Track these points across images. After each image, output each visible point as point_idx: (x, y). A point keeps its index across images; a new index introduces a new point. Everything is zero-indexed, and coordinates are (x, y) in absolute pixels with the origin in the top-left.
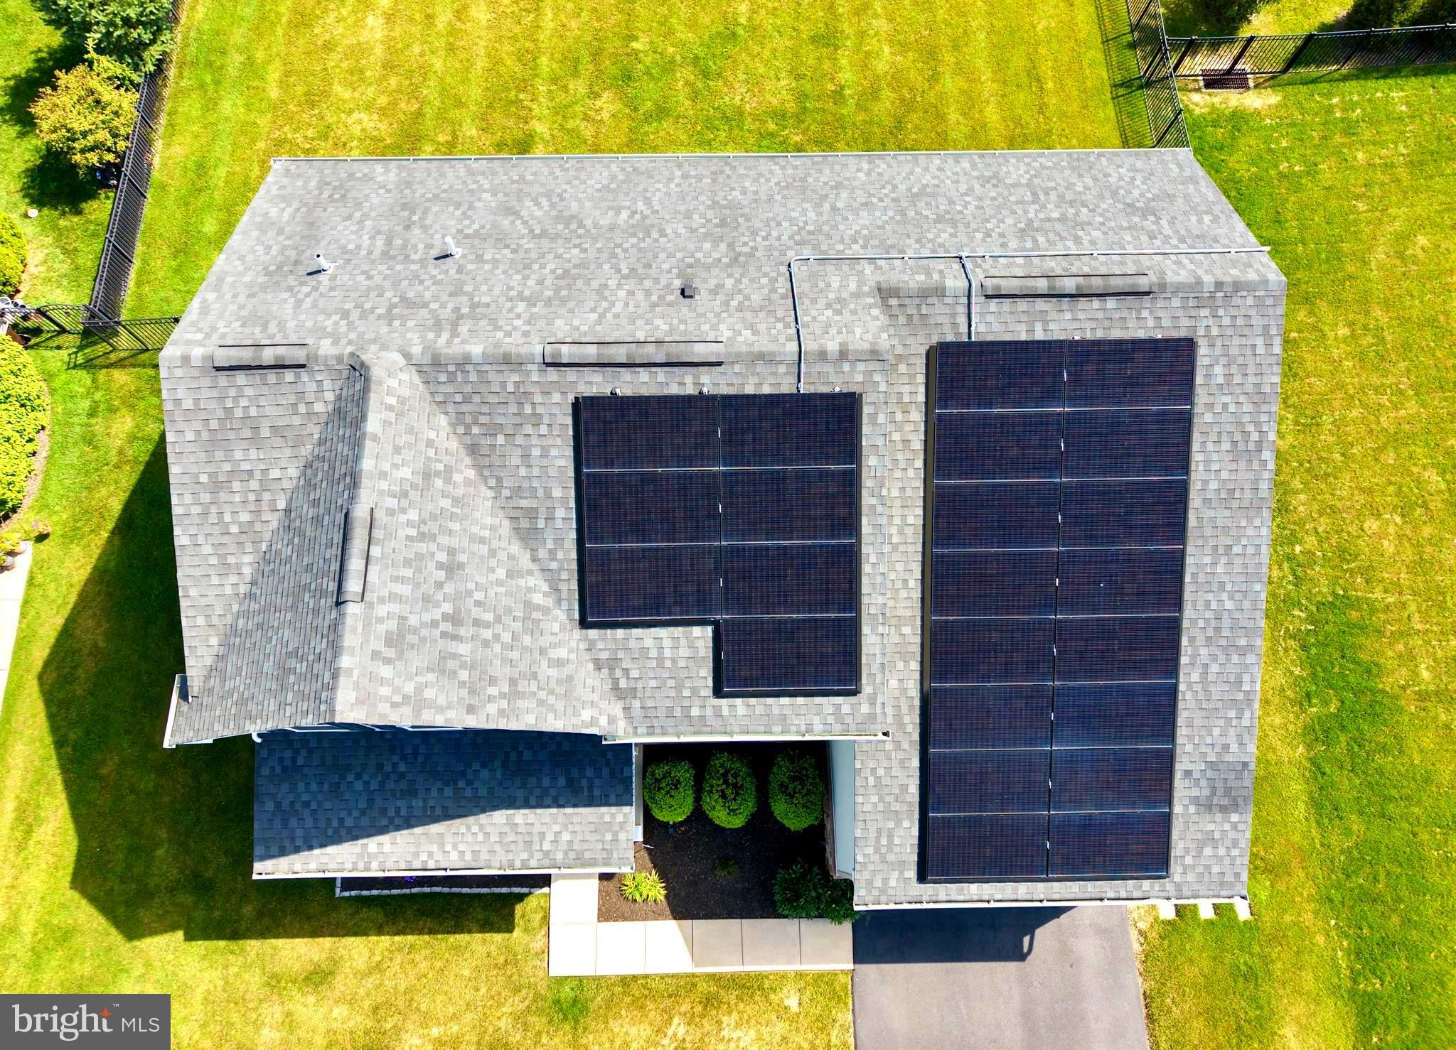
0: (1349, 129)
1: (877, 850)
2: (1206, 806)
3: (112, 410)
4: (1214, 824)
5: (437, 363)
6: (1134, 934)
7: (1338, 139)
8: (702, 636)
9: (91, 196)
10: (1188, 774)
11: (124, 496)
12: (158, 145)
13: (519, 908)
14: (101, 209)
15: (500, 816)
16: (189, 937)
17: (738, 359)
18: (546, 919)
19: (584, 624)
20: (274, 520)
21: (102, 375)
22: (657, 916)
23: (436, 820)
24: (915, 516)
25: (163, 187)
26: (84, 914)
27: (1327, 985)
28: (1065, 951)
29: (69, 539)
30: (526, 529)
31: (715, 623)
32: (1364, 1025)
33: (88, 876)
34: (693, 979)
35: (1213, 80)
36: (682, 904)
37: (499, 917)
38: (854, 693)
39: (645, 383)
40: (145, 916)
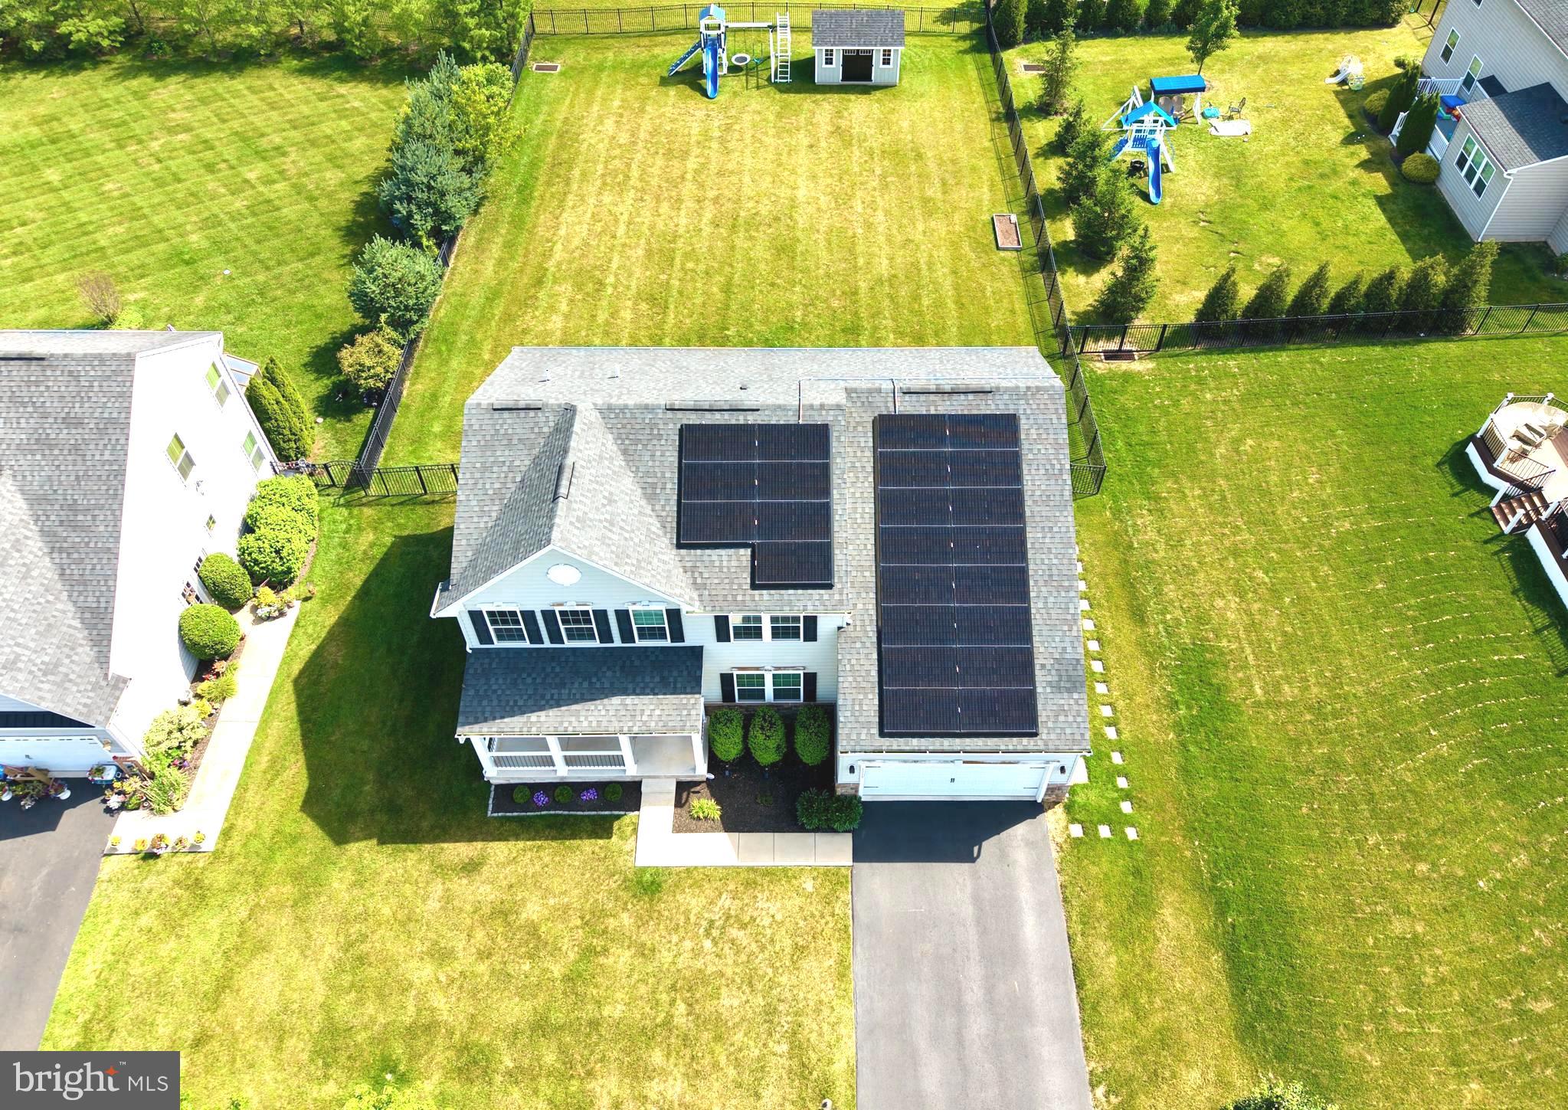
0: (1201, 381)
1: (853, 711)
2: (1058, 688)
3: (360, 529)
4: (1064, 700)
5: (610, 408)
6: (1053, 846)
7: (1193, 387)
8: (745, 554)
9: (358, 410)
10: (1043, 666)
11: (363, 577)
12: (407, 384)
13: (616, 825)
14: (364, 419)
16: (382, 842)
17: (767, 407)
18: (635, 830)
19: (679, 546)
20: (513, 487)
21: (356, 511)
22: (713, 830)
23: (576, 702)
24: (870, 508)
25: (408, 407)
26: (309, 826)
27: (1193, 882)
28: (1003, 855)
29: (326, 601)
30: (651, 494)
31: (752, 546)
32: (1222, 910)
33: (314, 803)
34: (737, 870)
35: (1110, 356)
36: (733, 823)
37: (602, 829)
38: (830, 586)
39: (718, 419)
40: (352, 828)
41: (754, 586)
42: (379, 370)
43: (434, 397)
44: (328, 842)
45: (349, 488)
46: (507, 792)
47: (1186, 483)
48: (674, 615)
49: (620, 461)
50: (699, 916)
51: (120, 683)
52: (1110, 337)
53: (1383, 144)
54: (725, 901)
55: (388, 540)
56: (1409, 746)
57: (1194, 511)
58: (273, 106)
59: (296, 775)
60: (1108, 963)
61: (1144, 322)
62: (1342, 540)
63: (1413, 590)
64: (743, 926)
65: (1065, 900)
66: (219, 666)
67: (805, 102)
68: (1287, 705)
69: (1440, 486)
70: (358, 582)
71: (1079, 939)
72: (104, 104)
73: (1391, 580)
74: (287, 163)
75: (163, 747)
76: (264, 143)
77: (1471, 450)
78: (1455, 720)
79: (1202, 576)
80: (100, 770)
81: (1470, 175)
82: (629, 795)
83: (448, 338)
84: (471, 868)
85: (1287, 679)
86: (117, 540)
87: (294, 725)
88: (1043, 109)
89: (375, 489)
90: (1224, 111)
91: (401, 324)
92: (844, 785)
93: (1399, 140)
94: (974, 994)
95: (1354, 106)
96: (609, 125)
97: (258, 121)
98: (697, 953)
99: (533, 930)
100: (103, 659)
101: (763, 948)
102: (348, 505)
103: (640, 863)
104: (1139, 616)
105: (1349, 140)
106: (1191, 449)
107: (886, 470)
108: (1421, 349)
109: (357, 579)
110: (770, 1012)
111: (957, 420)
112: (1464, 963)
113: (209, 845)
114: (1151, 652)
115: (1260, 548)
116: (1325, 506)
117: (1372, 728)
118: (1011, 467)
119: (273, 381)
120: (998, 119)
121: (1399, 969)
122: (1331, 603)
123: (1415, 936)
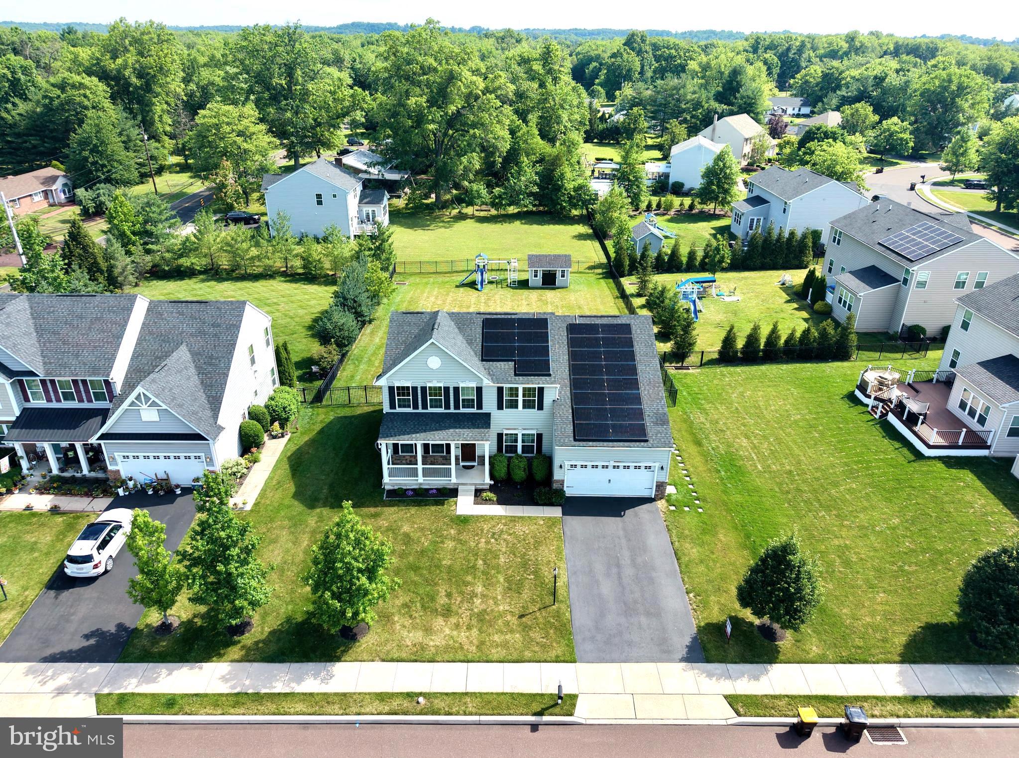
0: (723, 375)
1: (561, 433)
2: (656, 424)
3: (318, 414)
4: (659, 428)
5: (452, 313)
6: (662, 513)
7: (719, 377)
8: (512, 364)
9: (317, 380)
10: (649, 415)
11: (320, 428)
12: (340, 372)
13: (446, 502)
14: (319, 383)
15: (451, 430)
16: (332, 508)
18: (456, 503)
19: (483, 360)
21: (316, 409)
22: (493, 504)
24: (566, 357)
25: (340, 379)
26: (296, 503)
27: (733, 527)
28: (636, 515)
29: (303, 434)
30: (470, 343)
31: (514, 361)
32: (748, 536)
33: (297, 496)
34: (506, 517)
35: (677, 368)
36: (503, 502)
37: (441, 503)
38: (550, 375)
39: (499, 316)
40: (317, 504)
41: (516, 375)
43: (352, 377)
44: (305, 508)
45: (312, 403)
46: (393, 493)
47: (719, 406)
48: (479, 390)
49: (456, 330)
50: (488, 531)
51: (221, 429)
52: (677, 362)
53: (805, 302)
54: (501, 526)
55: (332, 418)
56: (836, 484)
57: (722, 414)
58: (273, 291)
59: (291, 488)
60: (693, 552)
61: (693, 359)
62: (796, 422)
63: (833, 436)
64: (510, 534)
65: (669, 530)
66: (254, 450)
68: (774, 472)
69: (844, 406)
70: (318, 429)
71: (677, 543)
72: (194, 289)
73: (822, 434)
74: (280, 307)
75: (230, 471)
76: (269, 301)
77: (858, 393)
78: (858, 476)
79: (728, 432)
81: (844, 306)
82: (453, 493)
83: (359, 359)
84: (375, 516)
85: (774, 464)
86: (229, 370)
87: (288, 471)
88: (639, 295)
89: (324, 403)
90: (728, 293)
91: (340, 345)
92: (558, 481)
93: (811, 300)
94: (626, 560)
95: (789, 292)
97: (267, 295)
98: (487, 543)
99: (407, 535)
100: (216, 416)
101: (519, 542)
102: (311, 408)
103: (458, 513)
104: (698, 443)
105: (788, 302)
106: (720, 394)
107: (572, 343)
108: (830, 364)
109: (318, 427)
110: (525, 565)
111: (603, 326)
112: (872, 554)
113: (248, 507)
114: (705, 456)
115: (756, 424)
116: (787, 411)
117: (817, 479)
118: (630, 343)
119: (286, 349)
120: (617, 297)
121: (839, 556)
122: (795, 443)
123: (846, 544)
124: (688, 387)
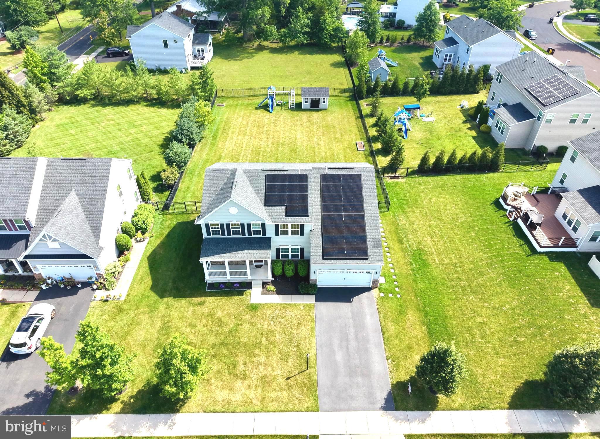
0: (419, 184)
1: (315, 253)
2: (374, 247)
3: (166, 220)
5: (246, 170)
6: (375, 299)
7: (417, 185)
8: (284, 208)
9: (166, 191)
10: (369, 241)
11: (168, 232)
12: (180, 184)
13: (244, 293)
14: (167, 193)
16: (174, 297)
17: (290, 170)
18: (250, 294)
19: (265, 205)
21: (165, 216)
22: (273, 294)
24: (319, 199)
25: (180, 190)
26: (152, 294)
27: (418, 309)
28: (360, 301)
29: (157, 237)
31: (286, 206)
32: (426, 316)
33: (154, 288)
34: (281, 304)
35: (392, 178)
36: (279, 292)
37: (241, 294)
38: (308, 216)
39: (276, 172)
40: (165, 294)
41: (286, 216)
42: (173, 178)
43: (188, 187)
44: (158, 298)
45: (163, 210)
46: (212, 285)
47: (415, 210)
48: (263, 225)
49: (249, 183)
50: (269, 315)
51: (101, 248)
52: (392, 173)
53: (475, 123)
54: (277, 312)
55: (175, 223)
56: (482, 274)
57: (417, 216)
58: (139, 114)
59: (149, 281)
60: (392, 329)
61: (402, 170)
62: (462, 223)
63: (483, 235)
64: (283, 318)
65: (379, 312)
66: (126, 253)
67: (299, 114)
68: (445, 264)
69: (492, 210)
70: (166, 233)
71: (383, 322)
72: (87, 114)
73: (477, 233)
74: (143, 129)
75: (111, 272)
76: (136, 124)
77: (501, 200)
78: (496, 268)
79: (419, 232)
80: (91, 278)
81: (499, 129)
82: (248, 285)
83: (192, 173)
84: (201, 304)
85: (446, 258)
86: (104, 208)
87: (148, 268)
88: (372, 115)
89: (171, 210)
90: (427, 115)
91: (180, 167)
92: (313, 280)
93: (479, 121)
94: (352, 336)
95: (466, 114)
96: (240, 119)
97: (134, 118)
98: (269, 325)
99: (220, 319)
100: (97, 241)
101: (288, 323)
102: (162, 214)
103: (251, 302)
104: (401, 242)
105: (464, 122)
106: (416, 200)
107: (324, 188)
108: (486, 175)
109: (166, 232)
110: (291, 341)
111: (343, 175)
112: (499, 328)
113: (123, 298)
114: (404, 251)
115: (437, 226)
116: (457, 214)
117: (471, 270)
118: (360, 188)
119: (143, 177)
120: (358, 118)
121: (479, 330)
122: (459, 239)
123: (484, 321)
124: (397, 194)
